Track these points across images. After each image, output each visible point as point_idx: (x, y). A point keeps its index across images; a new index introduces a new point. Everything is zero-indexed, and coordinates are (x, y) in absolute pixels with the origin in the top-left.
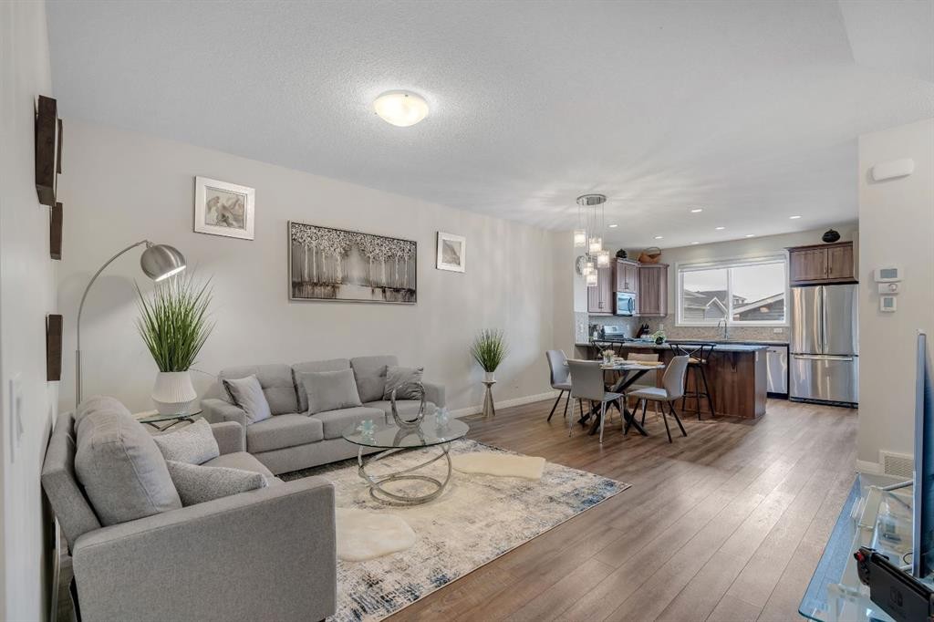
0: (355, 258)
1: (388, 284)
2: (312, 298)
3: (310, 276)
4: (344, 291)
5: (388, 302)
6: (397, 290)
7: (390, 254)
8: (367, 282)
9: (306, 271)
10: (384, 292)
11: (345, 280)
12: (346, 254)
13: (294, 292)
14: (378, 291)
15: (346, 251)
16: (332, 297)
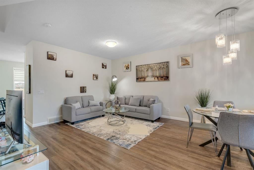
0: (150, 70)
1: (159, 76)
2: (140, 81)
3: (140, 77)
4: (147, 79)
5: (159, 80)
6: (162, 77)
7: (160, 67)
8: (153, 76)
9: (139, 76)
10: (158, 78)
11: (147, 76)
12: (147, 70)
13: (136, 80)
14: (156, 78)
15: (147, 69)
16: (144, 81)
